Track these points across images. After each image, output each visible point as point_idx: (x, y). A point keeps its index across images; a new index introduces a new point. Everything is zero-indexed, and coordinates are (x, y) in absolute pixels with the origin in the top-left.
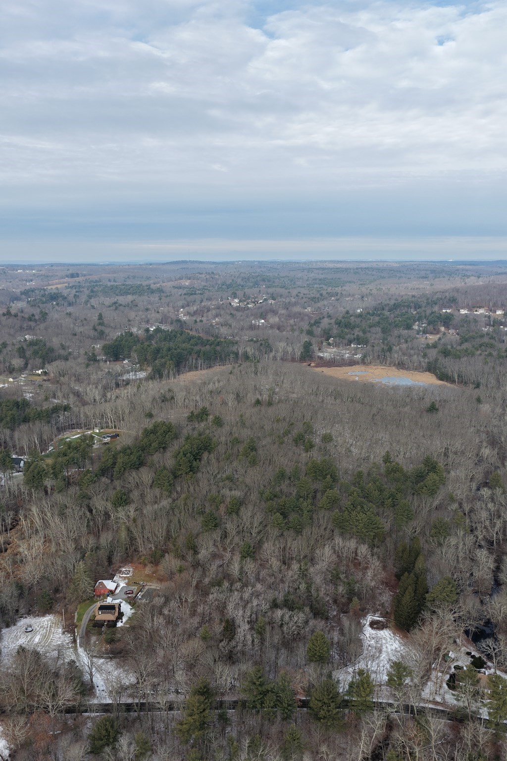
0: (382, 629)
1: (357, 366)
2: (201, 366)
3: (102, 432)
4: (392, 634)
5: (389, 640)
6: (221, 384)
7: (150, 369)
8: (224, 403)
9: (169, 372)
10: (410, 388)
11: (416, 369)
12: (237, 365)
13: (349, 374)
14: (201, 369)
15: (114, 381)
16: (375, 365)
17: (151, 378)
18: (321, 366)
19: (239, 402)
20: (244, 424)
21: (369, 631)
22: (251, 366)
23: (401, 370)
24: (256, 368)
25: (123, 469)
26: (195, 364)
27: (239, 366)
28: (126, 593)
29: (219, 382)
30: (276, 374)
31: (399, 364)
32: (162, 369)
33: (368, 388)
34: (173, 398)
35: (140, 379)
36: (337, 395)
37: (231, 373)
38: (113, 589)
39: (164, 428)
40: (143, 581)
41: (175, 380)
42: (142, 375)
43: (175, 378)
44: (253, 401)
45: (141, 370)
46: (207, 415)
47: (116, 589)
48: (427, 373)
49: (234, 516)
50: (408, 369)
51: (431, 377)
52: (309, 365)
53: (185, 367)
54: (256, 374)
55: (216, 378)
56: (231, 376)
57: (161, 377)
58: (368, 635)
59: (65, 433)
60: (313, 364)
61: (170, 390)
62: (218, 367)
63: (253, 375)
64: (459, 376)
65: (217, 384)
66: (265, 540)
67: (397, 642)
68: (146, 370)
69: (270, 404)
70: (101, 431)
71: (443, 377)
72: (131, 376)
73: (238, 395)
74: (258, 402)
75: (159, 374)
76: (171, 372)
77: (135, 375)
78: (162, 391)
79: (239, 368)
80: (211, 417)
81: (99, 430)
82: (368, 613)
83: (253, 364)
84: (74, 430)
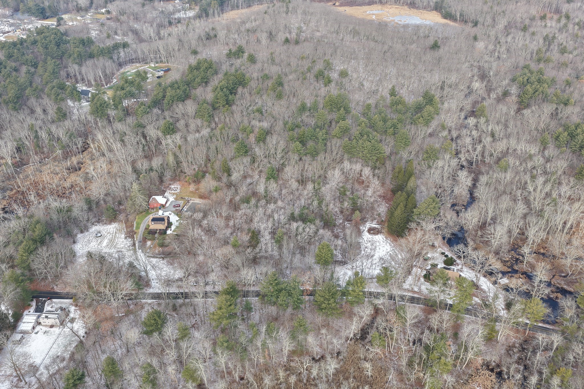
0: (377, 234)
1: (375, 5)
2: (242, 5)
3: (156, 67)
4: (385, 239)
5: (382, 243)
6: (257, 23)
7: (197, 9)
8: (258, 41)
9: (214, 11)
10: (418, 26)
11: (425, 8)
12: (271, 5)
13: (368, 12)
14: (242, 8)
15: (167, 20)
16: (390, 5)
17: (199, 16)
18: (345, 6)
19: (271, 40)
20: (274, 61)
21: (366, 236)
22: (283, 7)
23: (412, 9)
24: (288, 8)
25: (171, 101)
26: (237, 4)
27: (273, 6)
28: (174, 207)
29: (255, 21)
30: (305, 13)
31: (411, 3)
32: (208, 8)
33: (382, 26)
34: (216, 36)
35: (189, 18)
36: (355, 33)
37: (265, 13)
38: (164, 203)
39: (206, 65)
40: (188, 196)
41: (220, 19)
42: (191, 14)
43: (219, 16)
44: (283, 39)
45: (190, 9)
46: (243, 52)
47: (166, 203)
48: (434, 12)
49: (262, 144)
50: (418, 8)
51: (437, 16)
52: (334, 4)
53: (228, 7)
54: (287, 13)
55: (253, 17)
56: (266, 15)
57: (207, 15)
58: (365, 239)
59: (126, 67)
60: (337, 4)
61: (213, 29)
62: (256, 6)
63: (284, 15)
64: (461, 15)
65: (254, 23)
66: (286, 163)
67: (388, 244)
68: (194, 9)
69: (297, 42)
70: (157, 65)
71: (448, 16)
72: (182, 15)
73: (271, 33)
74: (287, 41)
75: (206, 13)
76: (216, 12)
77: (185, 14)
78: (207, 30)
79: (273, 9)
80: (246, 55)
81: (154, 65)
82: (366, 222)
83: (285, 5)
84: (134, 64)
